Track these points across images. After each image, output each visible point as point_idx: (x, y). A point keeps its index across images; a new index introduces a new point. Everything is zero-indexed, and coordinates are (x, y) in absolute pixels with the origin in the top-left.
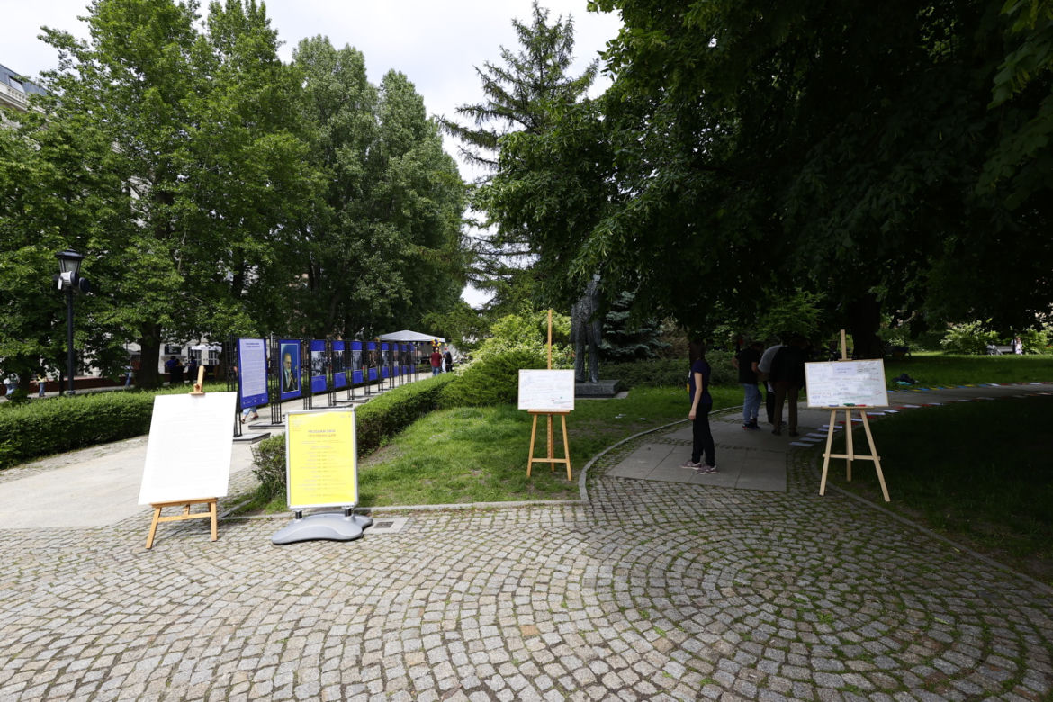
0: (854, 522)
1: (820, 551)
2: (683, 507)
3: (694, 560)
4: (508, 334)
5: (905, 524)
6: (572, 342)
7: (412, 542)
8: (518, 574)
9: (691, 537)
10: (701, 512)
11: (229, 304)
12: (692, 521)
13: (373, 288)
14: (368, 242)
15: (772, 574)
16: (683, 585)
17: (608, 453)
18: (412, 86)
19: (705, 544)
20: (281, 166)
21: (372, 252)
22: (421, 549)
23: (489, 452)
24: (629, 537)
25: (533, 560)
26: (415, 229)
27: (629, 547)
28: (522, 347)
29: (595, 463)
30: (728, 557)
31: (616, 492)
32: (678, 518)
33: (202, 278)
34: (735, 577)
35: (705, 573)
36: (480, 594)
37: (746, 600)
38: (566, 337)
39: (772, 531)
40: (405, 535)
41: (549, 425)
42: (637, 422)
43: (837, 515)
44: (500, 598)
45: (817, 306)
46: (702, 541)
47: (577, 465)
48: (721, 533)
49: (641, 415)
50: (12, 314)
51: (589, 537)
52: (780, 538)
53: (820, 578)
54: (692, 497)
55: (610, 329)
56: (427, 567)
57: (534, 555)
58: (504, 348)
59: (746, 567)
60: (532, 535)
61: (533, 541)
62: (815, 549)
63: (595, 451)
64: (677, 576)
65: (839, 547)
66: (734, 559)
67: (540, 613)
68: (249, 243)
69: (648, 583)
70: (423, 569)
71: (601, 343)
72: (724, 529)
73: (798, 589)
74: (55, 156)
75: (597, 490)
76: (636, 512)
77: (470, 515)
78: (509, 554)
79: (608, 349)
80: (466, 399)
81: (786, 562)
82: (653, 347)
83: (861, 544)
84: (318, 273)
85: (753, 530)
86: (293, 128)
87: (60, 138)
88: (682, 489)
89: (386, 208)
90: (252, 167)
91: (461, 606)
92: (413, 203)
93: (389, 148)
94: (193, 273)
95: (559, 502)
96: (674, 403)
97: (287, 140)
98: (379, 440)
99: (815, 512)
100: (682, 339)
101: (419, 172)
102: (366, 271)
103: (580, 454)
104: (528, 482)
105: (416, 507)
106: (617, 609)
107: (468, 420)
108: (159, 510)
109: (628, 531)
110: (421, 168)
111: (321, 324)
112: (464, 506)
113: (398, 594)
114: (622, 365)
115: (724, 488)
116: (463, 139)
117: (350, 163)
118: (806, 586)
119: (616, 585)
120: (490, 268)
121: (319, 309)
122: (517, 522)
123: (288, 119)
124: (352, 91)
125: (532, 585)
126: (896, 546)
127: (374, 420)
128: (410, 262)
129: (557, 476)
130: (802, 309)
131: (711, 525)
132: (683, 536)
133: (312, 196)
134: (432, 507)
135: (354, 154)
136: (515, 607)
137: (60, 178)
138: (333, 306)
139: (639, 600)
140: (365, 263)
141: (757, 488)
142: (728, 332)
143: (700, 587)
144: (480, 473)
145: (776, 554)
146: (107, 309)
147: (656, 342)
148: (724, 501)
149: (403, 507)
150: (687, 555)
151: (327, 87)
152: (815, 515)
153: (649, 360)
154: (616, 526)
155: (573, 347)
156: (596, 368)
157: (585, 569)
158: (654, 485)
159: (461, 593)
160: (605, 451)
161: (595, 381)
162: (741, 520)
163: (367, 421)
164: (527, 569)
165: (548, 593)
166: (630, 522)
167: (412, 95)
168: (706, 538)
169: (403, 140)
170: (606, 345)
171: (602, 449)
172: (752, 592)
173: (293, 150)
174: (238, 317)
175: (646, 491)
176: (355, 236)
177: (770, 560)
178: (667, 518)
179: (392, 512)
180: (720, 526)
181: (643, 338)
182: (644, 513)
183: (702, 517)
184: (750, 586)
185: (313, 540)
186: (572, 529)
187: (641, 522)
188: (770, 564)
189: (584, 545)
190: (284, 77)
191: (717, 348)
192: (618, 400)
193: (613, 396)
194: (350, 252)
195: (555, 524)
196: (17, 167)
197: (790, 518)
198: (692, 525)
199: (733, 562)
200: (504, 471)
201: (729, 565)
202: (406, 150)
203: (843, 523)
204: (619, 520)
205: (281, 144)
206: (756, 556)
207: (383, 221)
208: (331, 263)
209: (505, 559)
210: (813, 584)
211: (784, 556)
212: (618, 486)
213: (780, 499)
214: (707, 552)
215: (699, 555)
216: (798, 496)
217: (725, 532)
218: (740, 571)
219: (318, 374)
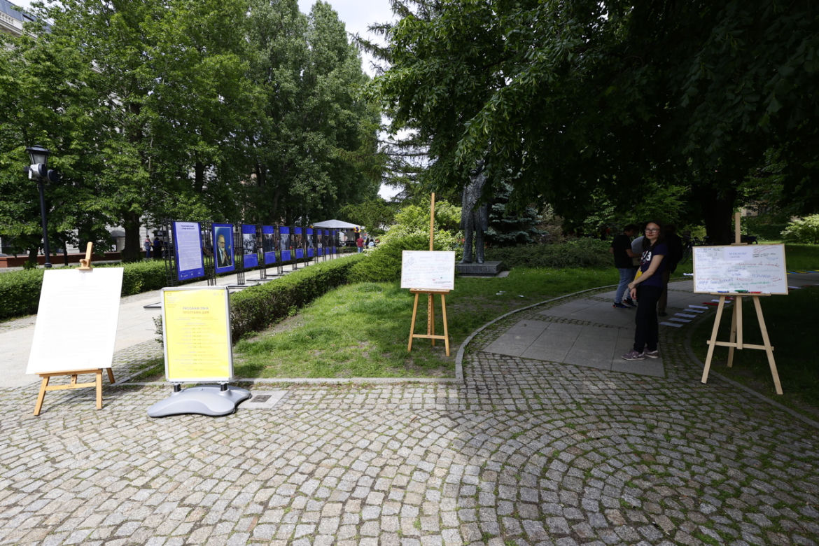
0: (748, 420)
1: (718, 460)
2: (558, 391)
3: (571, 464)
4: (409, 221)
5: (810, 426)
6: (462, 228)
7: (280, 421)
8: (375, 471)
9: (568, 430)
10: (578, 398)
11: (189, 196)
12: (568, 410)
13: (307, 186)
14: (302, 148)
15: (666, 492)
16: (560, 502)
17: (487, 328)
18: (335, 14)
19: (583, 441)
20: (226, 82)
21: (305, 156)
22: (284, 431)
23: (379, 324)
24: (500, 426)
25: (395, 452)
26: (339, 137)
27: (500, 441)
28: (420, 233)
29: (474, 338)
30: (611, 462)
31: (491, 370)
32: (553, 405)
33: (167, 175)
34: (622, 494)
35: (585, 484)
36: (327, 499)
37: (639, 533)
38: (458, 224)
39: (657, 427)
40: (277, 412)
41: (430, 303)
42: (515, 299)
43: (727, 409)
44: (347, 508)
45: (681, 198)
46: (579, 437)
47: (455, 339)
48: (600, 427)
49: (520, 293)
50: (17, 202)
51: (459, 425)
52: (668, 437)
53: (728, 501)
54: (567, 379)
55: (495, 218)
56: (282, 456)
57: (397, 445)
58: (405, 233)
59: (634, 478)
60: (401, 418)
61: (400, 426)
62: (712, 457)
63: (475, 327)
64: (552, 487)
65: (739, 455)
66: (619, 465)
67: (387, 535)
68: (202, 147)
69: (518, 495)
70: (277, 459)
71: (487, 230)
72: (603, 422)
73: (703, 520)
74: (40, 71)
75: (473, 368)
76: (509, 396)
77: (346, 391)
78: (371, 442)
79: (493, 235)
80: (371, 275)
81: (680, 474)
82: (532, 234)
83: (766, 452)
84: (264, 172)
85: (635, 424)
86: (238, 51)
87: (43, 56)
88: (558, 370)
89: (316, 119)
90: (202, 82)
91: (300, 517)
92: (337, 115)
93: (317, 68)
94: (159, 170)
95: (433, 380)
96: (549, 282)
97: (230, 59)
98: (288, 310)
99: (701, 403)
100: (557, 228)
101: (342, 89)
102: (301, 171)
103: (459, 329)
104: (407, 356)
105: (297, 380)
106: (479, 536)
107: (368, 294)
108: (46, 380)
109: (500, 418)
110: (342, 85)
111: (267, 214)
112: (342, 380)
113: (240, 493)
114: (505, 249)
115: (600, 370)
116: (374, 55)
117: (286, 81)
118: (712, 514)
119: (481, 495)
120: (397, 168)
121: (265, 202)
122: (389, 401)
123: (234, 43)
124: (286, 19)
125: (386, 489)
126: (810, 457)
127: (283, 293)
128: (336, 165)
129: (436, 350)
130: (667, 201)
131: (588, 415)
132: (559, 428)
133: (254, 108)
134: (311, 381)
135: (288, 73)
136: (362, 522)
137: (45, 90)
138: (276, 200)
139: (507, 523)
140: (300, 165)
141: (633, 372)
142: (597, 222)
143: (579, 506)
144: (366, 345)
145: (666, 460)
146: (89, 199)
147: (535, 230)
148: (601, 385)
149: (284, 380)
150: (564, 456)
151: (265, 16)
152: (702, 408)
153: (528, 244)
154: (488, 412)
155: (463, 233)
156: (482, 251)
157: (449, 469)
158: (529, 364)
159: (306, 496)
160: (484, 327)
161: (481, 262)
162: (621, 410)
163: (275, 294)
164: (386, 465)
165: (402, 503)
166: (503, 407)
167: (336, 22)
168: (583, 433)
169: (328, 61)
170: (491, 232)
171: (482, 324)
172: (645, 520)
173: (236, 68)
174: (196, 206)
175: (520, 371)
176: (291, 143)
177: (661, 470)
178: (542, 404)
179: (273, 385)
180: (598, 417)
181: (525, 226)
182: (517, 397)
183: (578, 404)
184: (641, 509)
185: (187, 414)
186: (442, 413)
187: (513, 407)
188: (661, 476)
189: (452, 435)
190: (228, 6)
191: (587, 236)
192: (500, 279)
193: (495, 275)
194: (288, 156)
195: (426, 406)
196: (7, 80)
197: (674, 411)
198: (568, 414)
199: (617, 470)
200: (389, 344)
201: (612, 474)
202: (331, 69)
203: (736, 420)
204: (491, 404)
205: (225, 63)
206: (642, 462)
207: (314, 130)
208: (273, 164)
209: (366, 449)
210: (720, 512)
211: (676, 463)
212: (493, 364)
213: (659, 386)
214: (586, 453)
215: (577, 456)
216: (678, 382)
217: (605, 426)
218: (626, 484)
219: (250, 253)
